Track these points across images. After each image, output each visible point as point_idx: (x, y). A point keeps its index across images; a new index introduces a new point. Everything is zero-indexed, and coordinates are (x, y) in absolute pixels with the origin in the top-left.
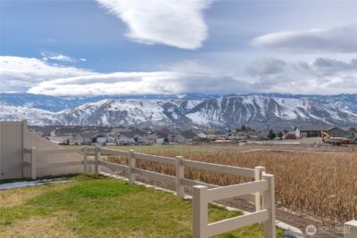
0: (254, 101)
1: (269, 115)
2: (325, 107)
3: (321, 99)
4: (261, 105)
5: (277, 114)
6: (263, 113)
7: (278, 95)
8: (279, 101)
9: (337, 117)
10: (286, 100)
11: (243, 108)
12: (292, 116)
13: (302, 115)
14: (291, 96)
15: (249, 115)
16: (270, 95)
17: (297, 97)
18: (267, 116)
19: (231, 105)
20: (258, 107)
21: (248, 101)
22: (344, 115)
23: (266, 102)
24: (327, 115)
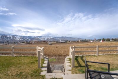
0: (10, 36)
1: (13, 39)
2: (24, 38)
3: (24, 37)
5: (15, 39)
6: (12, 39)
7: (15, 36)
8: (16, 37)
9: (26, 40)
11: (7, 38)
12: (18, 39)
13: (20, 39)
14: (18, 36)
15: (9, 39)
16: (14, 35)
17: (19, 36)
19: (4, 37)
20: (11, 38)
22: (28, 39)
23: (13, 37)
24: (24, 39)
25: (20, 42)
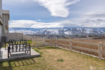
0: (79, 29)
1: (83, 32)
2: (96, 30)
3: (96, 28)
4: (81, 30)
5: (85, 32)
6: (81, 32)
7: (85, 28)
8: (85, 29)
9: (99, 33)
10: (87, 29)
11: (77, 31)
12: (88, 32)
13: (91, 32)
14: (88, 28)
15: (78, 32)
16: (83, 28)
17: (90, 28)
18: (82, 32)
20: (80, 30)
21: (78, 29)
22: (101, 32)
23: (82, 29)
24: (97, 32)
25: (87, 36)
